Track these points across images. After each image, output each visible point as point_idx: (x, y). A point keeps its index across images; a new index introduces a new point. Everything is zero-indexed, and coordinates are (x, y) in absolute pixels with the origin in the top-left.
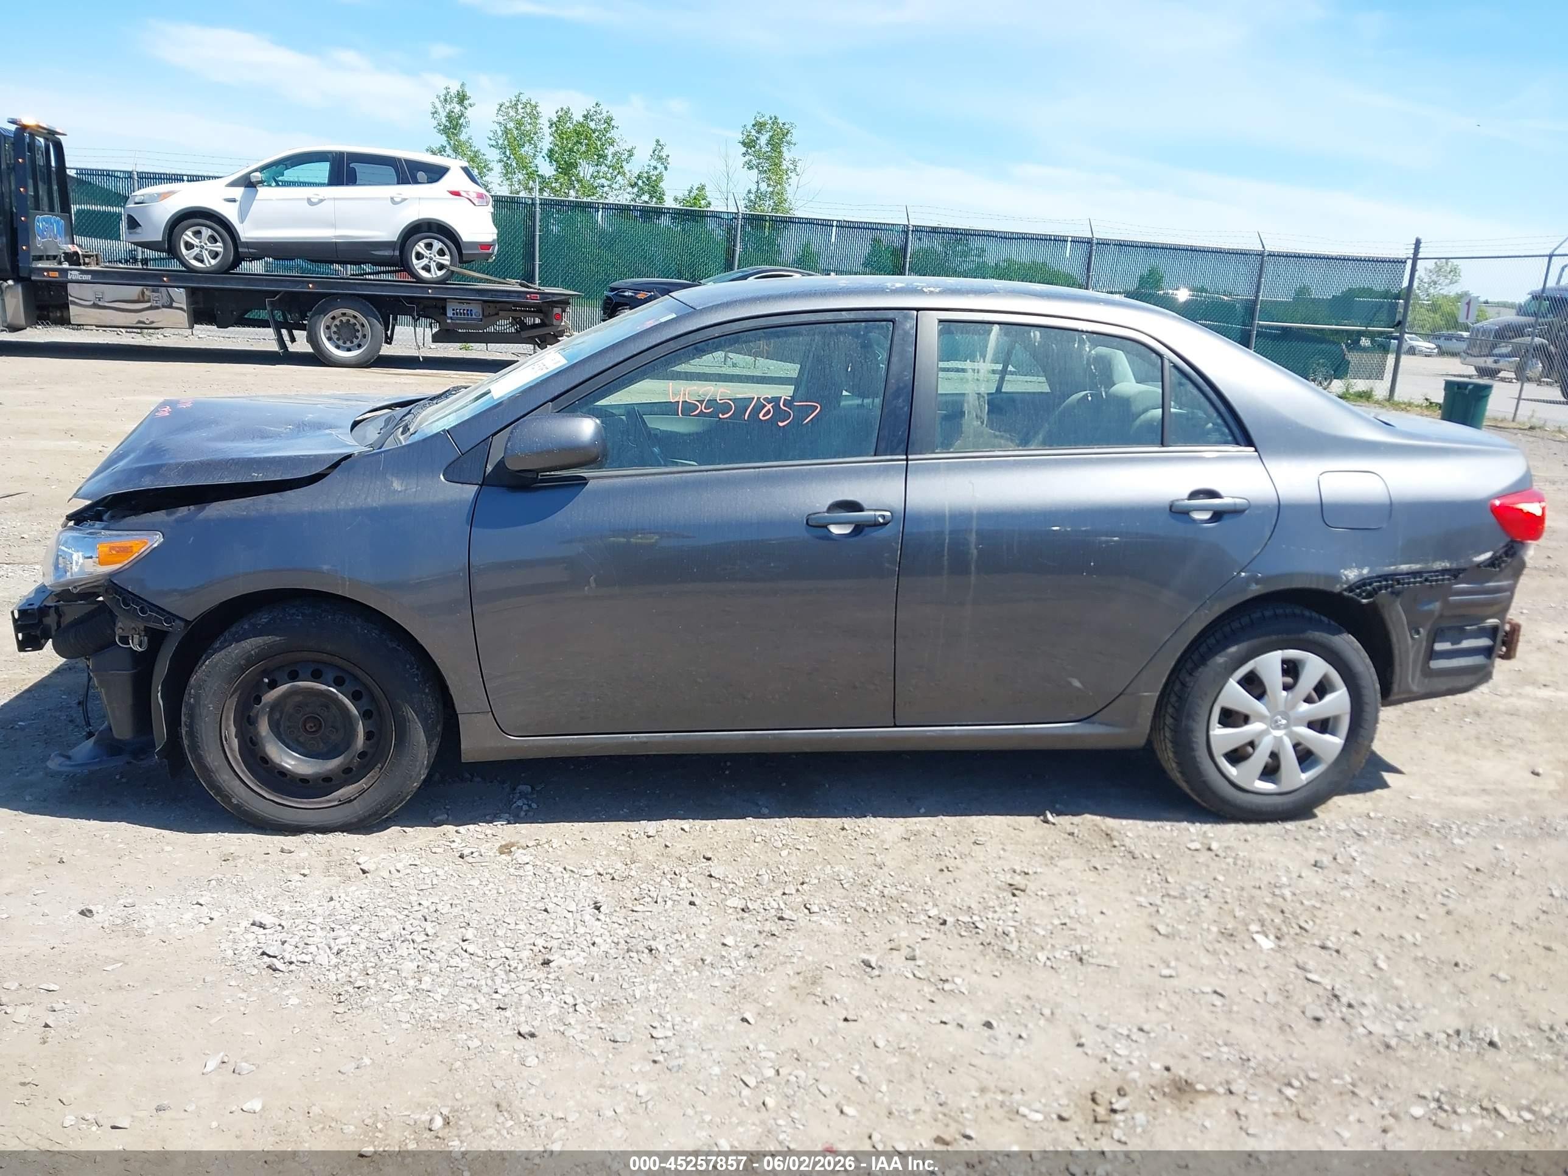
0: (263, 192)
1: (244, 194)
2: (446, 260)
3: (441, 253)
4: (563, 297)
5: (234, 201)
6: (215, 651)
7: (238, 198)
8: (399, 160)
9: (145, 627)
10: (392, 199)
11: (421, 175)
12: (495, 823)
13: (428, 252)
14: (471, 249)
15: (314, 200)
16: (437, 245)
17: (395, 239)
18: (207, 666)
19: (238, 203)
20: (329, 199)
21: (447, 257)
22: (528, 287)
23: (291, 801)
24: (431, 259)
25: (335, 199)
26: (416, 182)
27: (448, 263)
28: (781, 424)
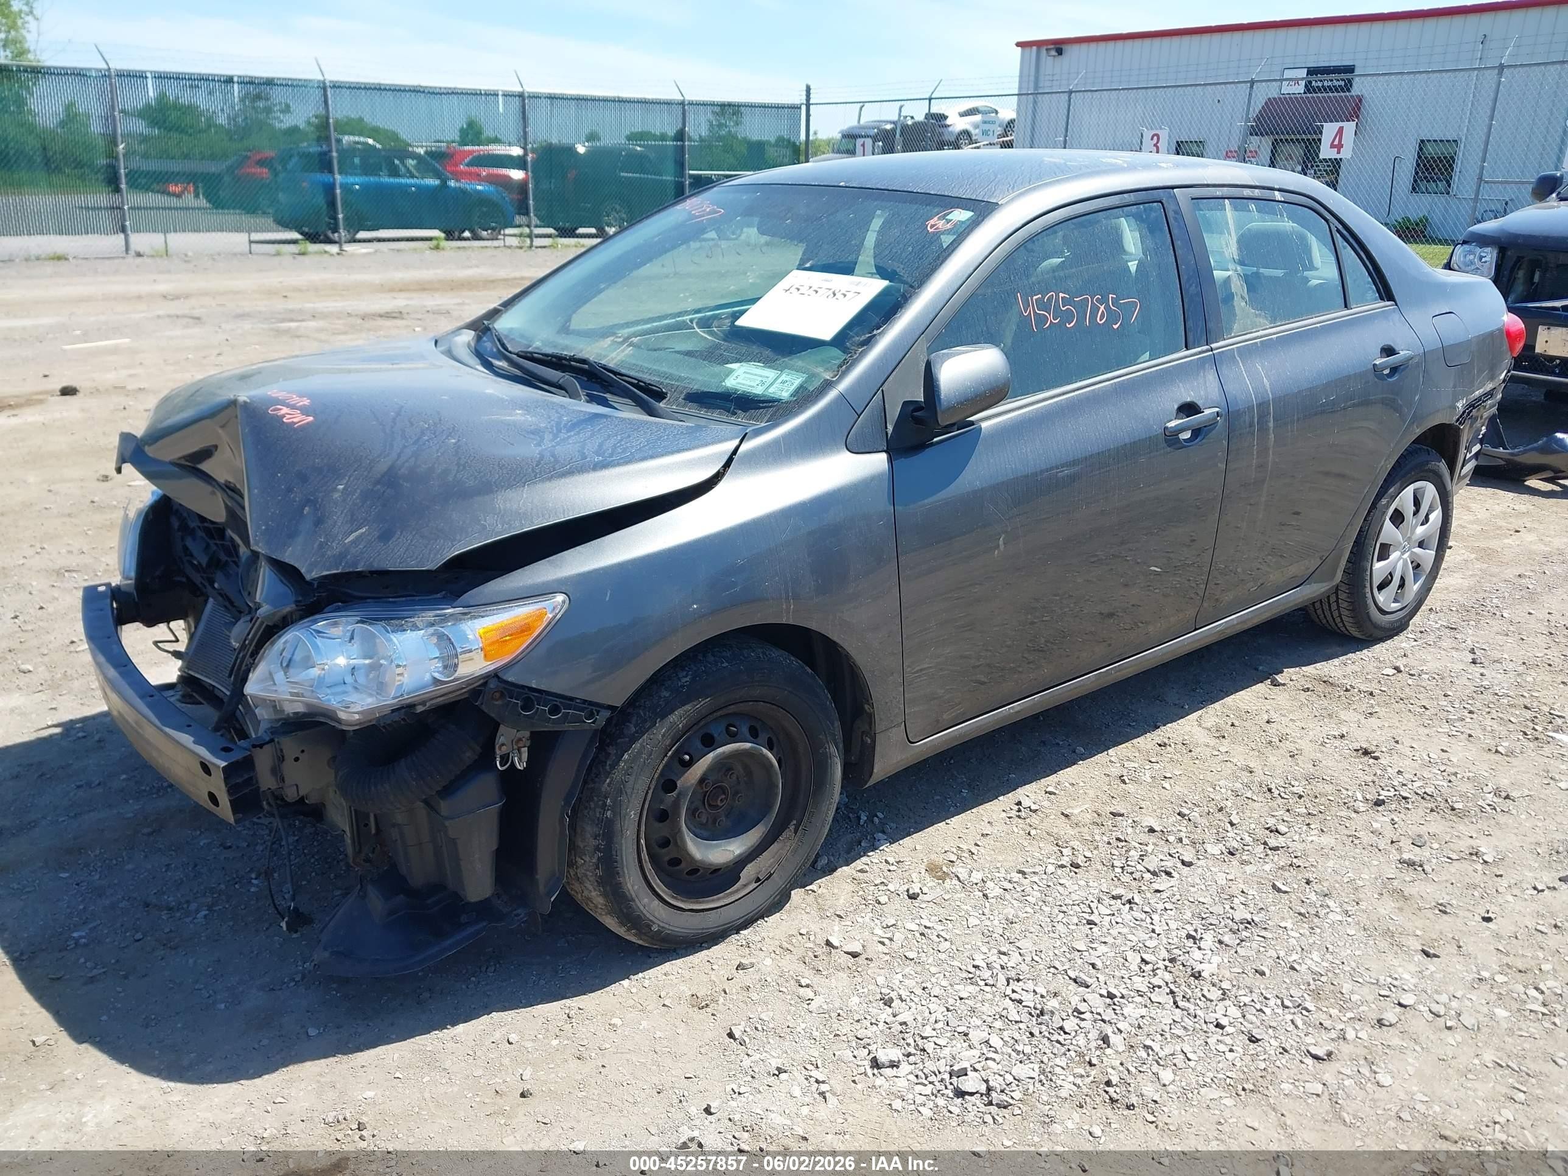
6: (633, 740)
9: (532, 733)
12: (881, 848)
18: (626, 762)
23: (708, 902)
28: (1115, 327)
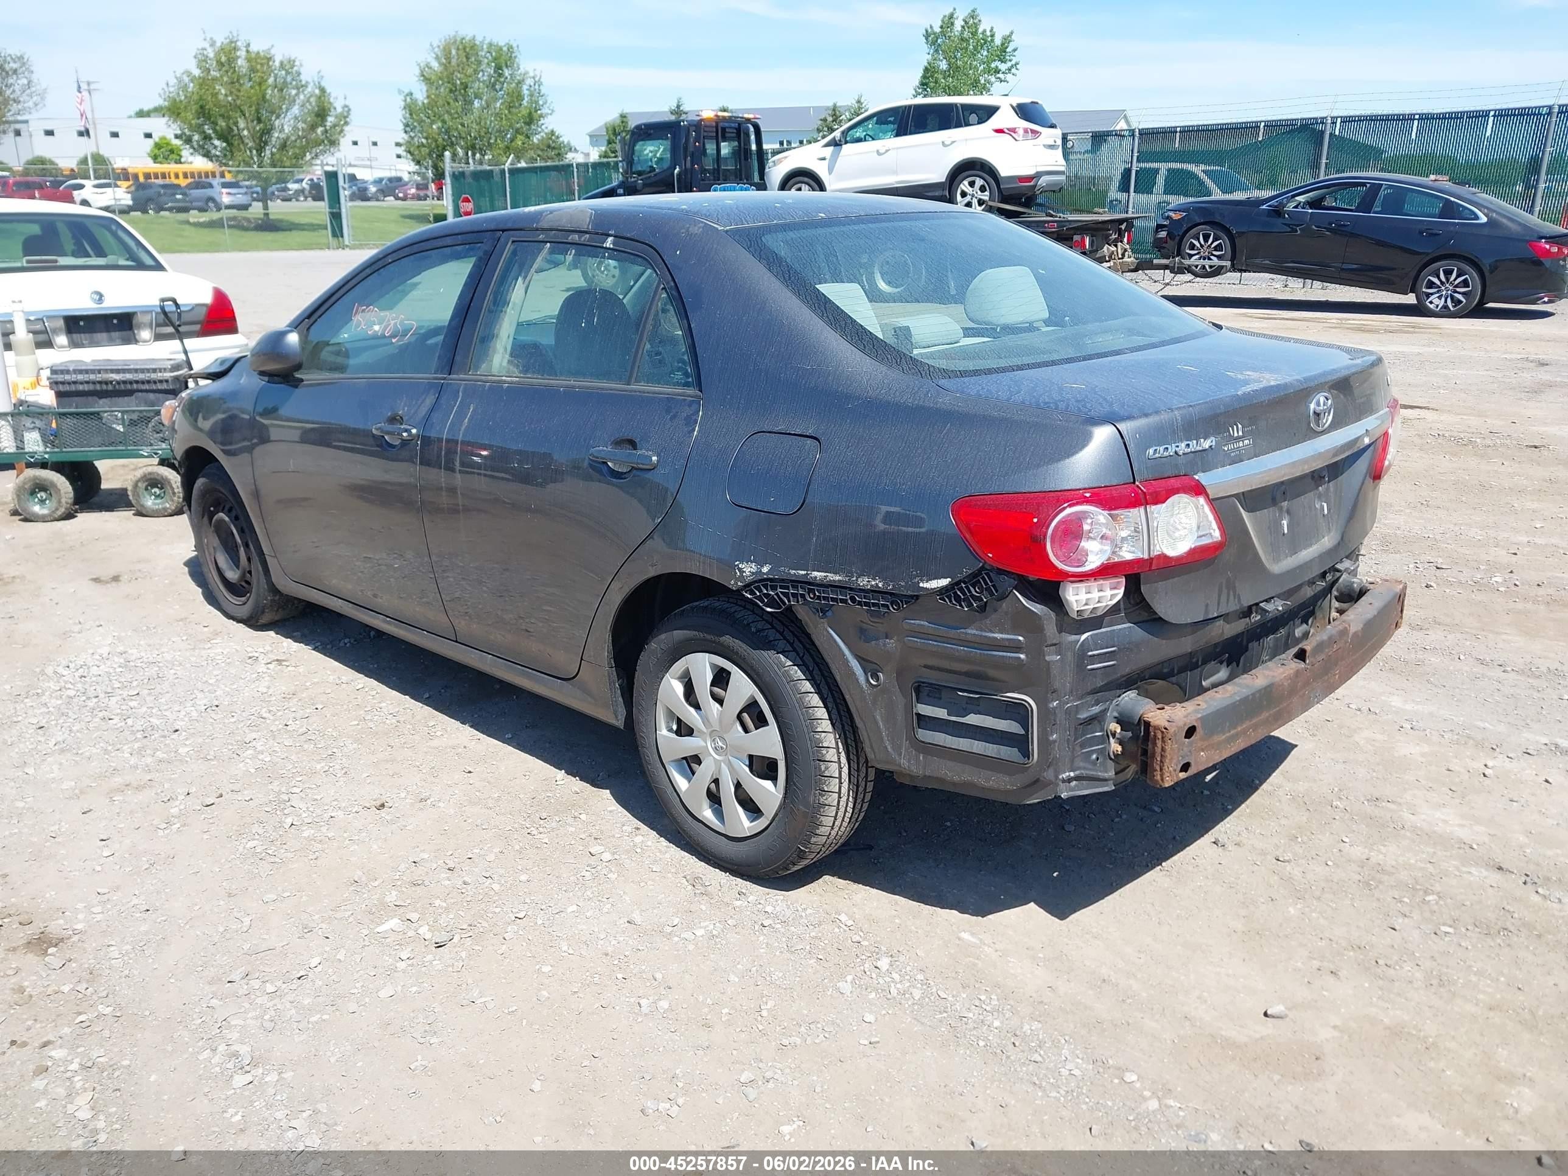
0: (846, 148)
1: (833, 151)
2: (985, 196)
3: (982, 189)
4: (1080, 224)
5: (824, 159)
7: (828, 157)
8: (956, 105)
10: (943, 142)
11: (973, 118)
13: (971, 189)
14: (1009, 183)
15: (882, 151)
16: (979, 182)
17: (944, 180)
19: (827, 161)
20: (894, 149)
21: (987, 193)
22: (1052, 216)
24: (973, 196)
25: (898, 148)
26: (968, 124)
27: (987, 198)
